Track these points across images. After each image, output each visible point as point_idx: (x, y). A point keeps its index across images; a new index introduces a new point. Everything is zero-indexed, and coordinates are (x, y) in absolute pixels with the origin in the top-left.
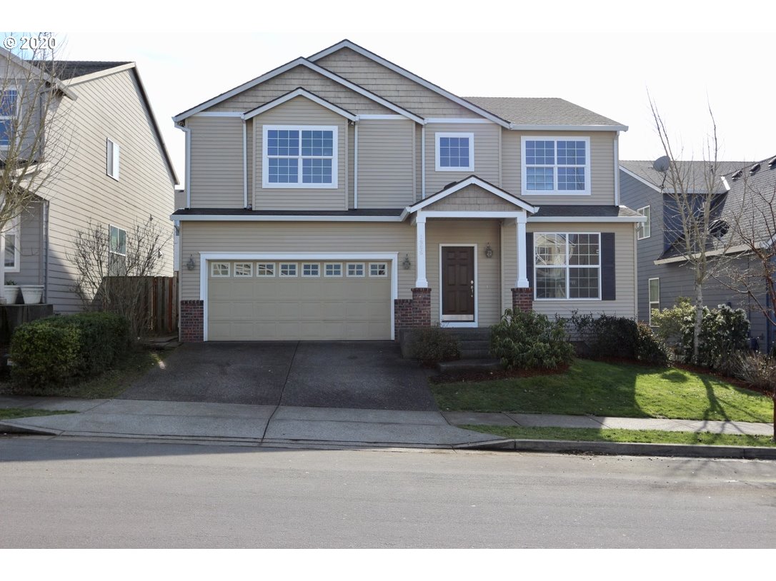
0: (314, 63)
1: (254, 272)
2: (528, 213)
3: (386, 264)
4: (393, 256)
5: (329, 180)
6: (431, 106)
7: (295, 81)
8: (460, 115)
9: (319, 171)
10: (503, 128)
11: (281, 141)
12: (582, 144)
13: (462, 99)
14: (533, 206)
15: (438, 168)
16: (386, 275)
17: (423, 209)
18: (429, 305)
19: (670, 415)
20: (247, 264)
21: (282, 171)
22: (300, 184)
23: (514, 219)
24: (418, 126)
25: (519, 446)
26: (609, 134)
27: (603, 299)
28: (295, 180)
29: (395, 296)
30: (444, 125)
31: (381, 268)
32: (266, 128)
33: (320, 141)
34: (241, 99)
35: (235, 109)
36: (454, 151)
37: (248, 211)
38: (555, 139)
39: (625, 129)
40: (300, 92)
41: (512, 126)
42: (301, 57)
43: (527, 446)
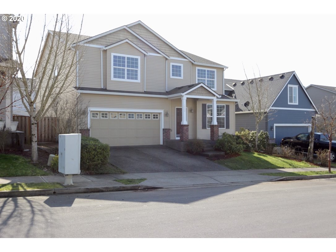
0: (129, 28)
3: (158, 114)
4: (162, 111)
5: (136, 79)
6: (169, 52)
7: (122, 36)
8: (178, 57)
9: (133, 75)
10: (192, 63)
11: (119, 61)
12: (213, 72)
13: (180, 50)
14: (219, 95)
15: (171, 77)
16: (158, 119)
21: (119, 74)
22: (126, 80)
24: (166, 59)
26: (221, 69)
27: (226, 128)
28: (124, 78)
29: (162, 127)
30: (175, 60)
31: (156, 116)
32: (113, 54)
33: (133, 63)
34: (100, 40)
35: (97, 44)
36: (176, 70)
38: (206, 69)
39: (227, 68)
40: (127, 40)
41: (196, 63)
42: (125, 26)
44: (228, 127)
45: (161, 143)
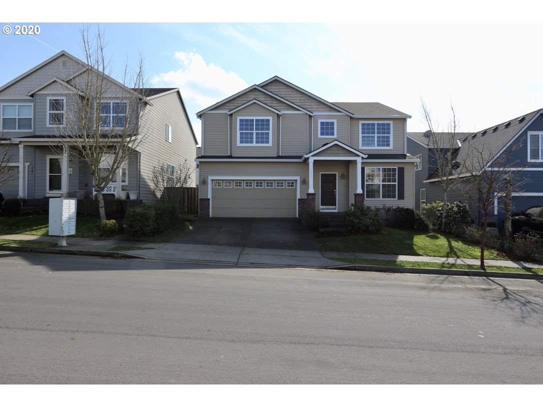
0: (261, 87)
1: (233, 185)
2: (363, 158)
3: (294, 182)
4: (298, 178)
5: (268, 142)
6: (316, 107)
7: (252, 96)
8: (330, 111)
9: (263, 138)
10: (351, 117)
11: (246, 124)
12: (389, 125)
13: (331, 103)
14: (365, 154)
15: (319, 136)
16: (294, 187)
17: (312, 156)
18: (315, 201)
19: (430, 255)
20: (229, 181)
21: (246, 138)
22: (254, 144)
23: (356, 161)
24: (310, 116)
25: (357, 268)
26: (402, 119)
27: (398, 199)
28: (252, 142)
29: (298, 197)
30: (322, 116)
31: (292, 183)
32: (239, 118)
33: (264, 124)
34: (227, 104)
35: (224, 109)
36: (327, 128)
37: (230, 157)
38: (376, 122)
39: (410, 117)
40: (255, 101)
41: (355, 116)
42: (255, 85)
43: (361, 268)
44: (401, 197)
45: (297, 216)
